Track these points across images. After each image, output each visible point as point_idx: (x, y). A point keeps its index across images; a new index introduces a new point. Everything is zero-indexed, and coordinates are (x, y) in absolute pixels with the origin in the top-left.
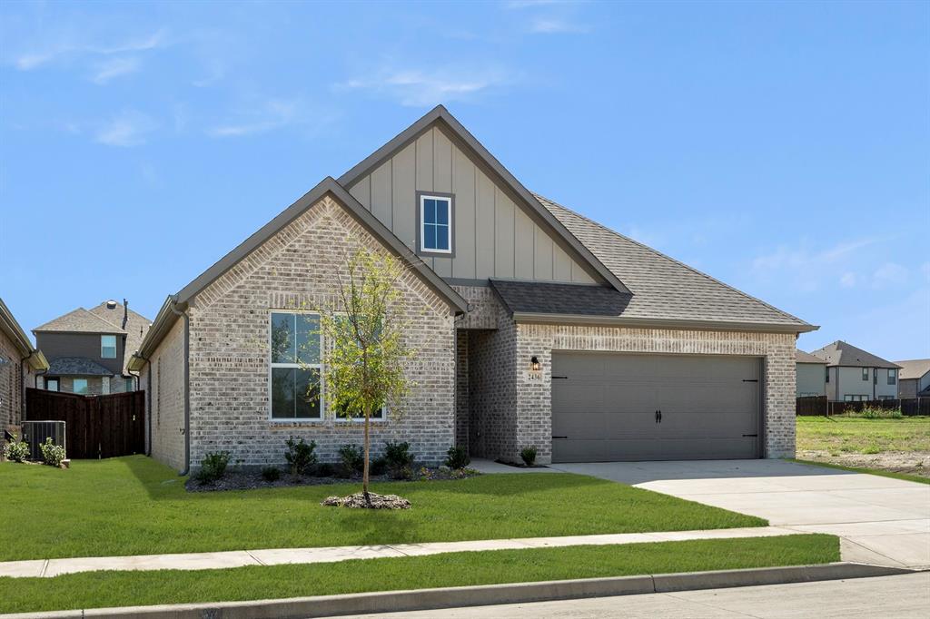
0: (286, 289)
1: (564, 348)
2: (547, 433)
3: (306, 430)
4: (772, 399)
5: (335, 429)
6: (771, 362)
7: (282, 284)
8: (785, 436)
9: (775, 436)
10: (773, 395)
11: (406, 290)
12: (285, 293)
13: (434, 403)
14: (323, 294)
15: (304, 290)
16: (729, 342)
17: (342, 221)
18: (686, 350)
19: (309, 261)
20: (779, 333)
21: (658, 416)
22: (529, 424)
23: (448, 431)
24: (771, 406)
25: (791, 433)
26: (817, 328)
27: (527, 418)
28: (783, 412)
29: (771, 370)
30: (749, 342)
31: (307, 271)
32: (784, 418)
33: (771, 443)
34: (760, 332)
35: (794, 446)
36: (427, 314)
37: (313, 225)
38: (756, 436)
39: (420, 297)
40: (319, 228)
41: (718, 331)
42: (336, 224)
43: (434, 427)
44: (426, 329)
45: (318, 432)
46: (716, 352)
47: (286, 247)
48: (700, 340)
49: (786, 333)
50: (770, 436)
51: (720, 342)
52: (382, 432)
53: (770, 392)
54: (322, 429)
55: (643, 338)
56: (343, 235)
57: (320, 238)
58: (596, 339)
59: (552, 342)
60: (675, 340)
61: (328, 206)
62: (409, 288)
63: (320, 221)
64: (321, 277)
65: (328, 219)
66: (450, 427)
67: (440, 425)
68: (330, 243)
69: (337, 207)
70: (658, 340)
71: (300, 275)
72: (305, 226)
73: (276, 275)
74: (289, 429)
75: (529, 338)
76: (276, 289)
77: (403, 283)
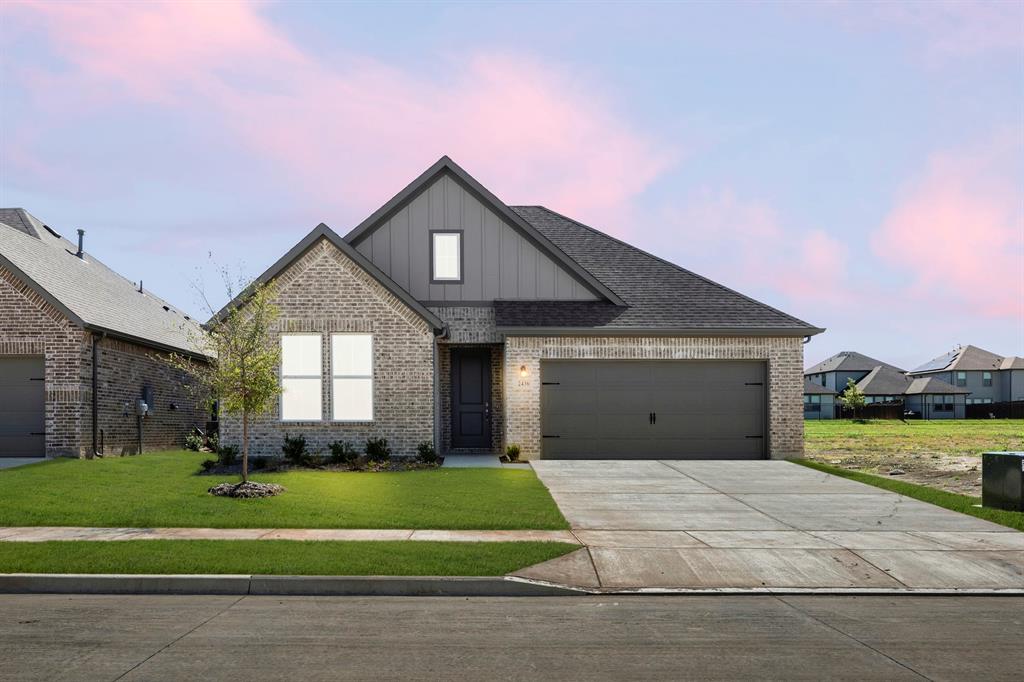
0: (292, 316)
1: (552, 357)
2: (536, 433)
3: (308, 428)
4: (775, 401)
5: (331, 428)
6: (774, 365)
7: (289, 312)
8: (791, 437)
9: (779, 437)
10: (776, 398)
11: (391, 312)
12: (291, 320)
13: (416, 406)
14: (322, 319)
15: (306, 316)
16: (726, 347)
17: (336, 259)
18: (679, 355)
19: (311, 293)
20: (783, 337)
21: (653, 418)
22: (519, 425)
23: (427, 430)
24: (774, 409)
25: (798, 435)
26: (823, 330)
27: (516, 420)
28: (789, 414)
29: (773, 373)
30: (748, 346)
31: (309, 301)
32: (789, 419)
33: (774, 444)
34: (760, 337)
35: (802, 448)
36: (408, 331)
37: (314, 263)
38: (761, 437)
39: (403, 317)
40: (318, 266)
41: (713, 337)
42: (332, 261)
43: (416, 427)
44: (408, 344)
45: (318, 430)
46: (711, 357)
47: (292, 283)
48: (693, 346)
49: (791, 337)
50: (774, 438)
51: (715, 348)
52: (370, 431)
53: (773, 395)
54: (320, 428)
55: (633, 347)
56: (337, 269)
57: (319, 273)
58: (584, 349)
59: (541, 353)
60: (666, 347)
61: (325, 247)
62: (393, 311)
63: (319, 260)
64: (319, 304)
65: (326, 257)
66: (429, 427)
67: (420, 425)
68: (327, 277)
69: (332, 248)
70: (648, 347)
71: (303, 304)
72: (308, 265)
73: (285, 306)
74: (295, 428)
75: (518, 350)
76: (284, 316)
77: (388, 307)
